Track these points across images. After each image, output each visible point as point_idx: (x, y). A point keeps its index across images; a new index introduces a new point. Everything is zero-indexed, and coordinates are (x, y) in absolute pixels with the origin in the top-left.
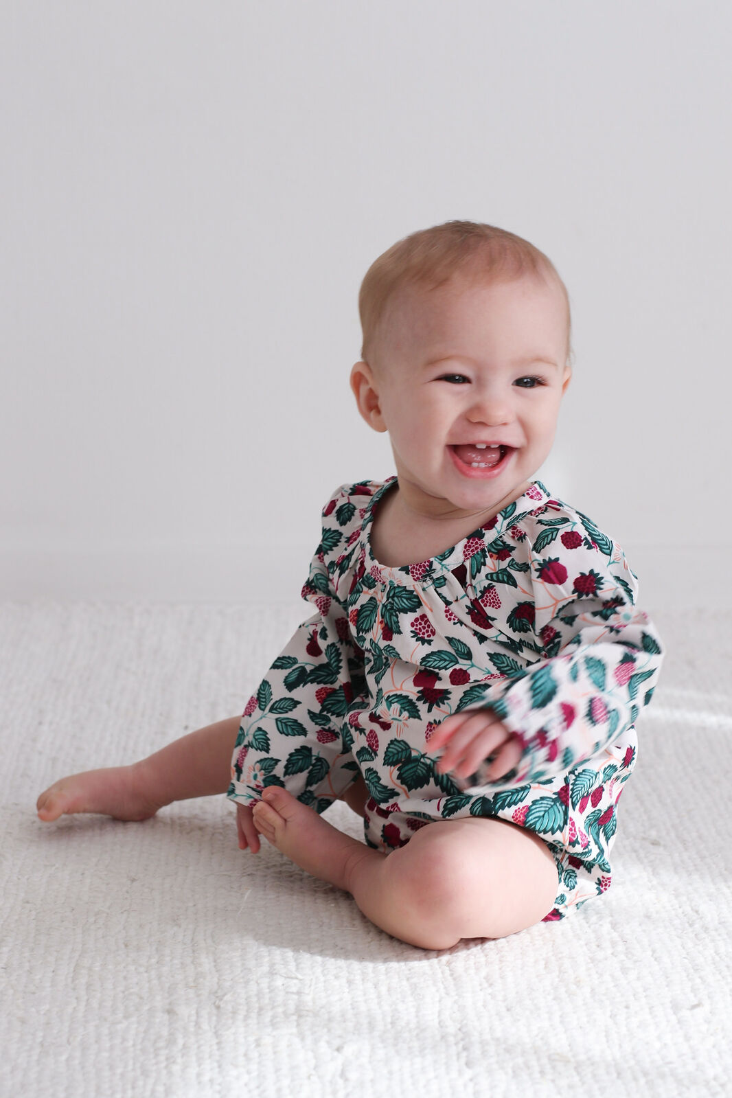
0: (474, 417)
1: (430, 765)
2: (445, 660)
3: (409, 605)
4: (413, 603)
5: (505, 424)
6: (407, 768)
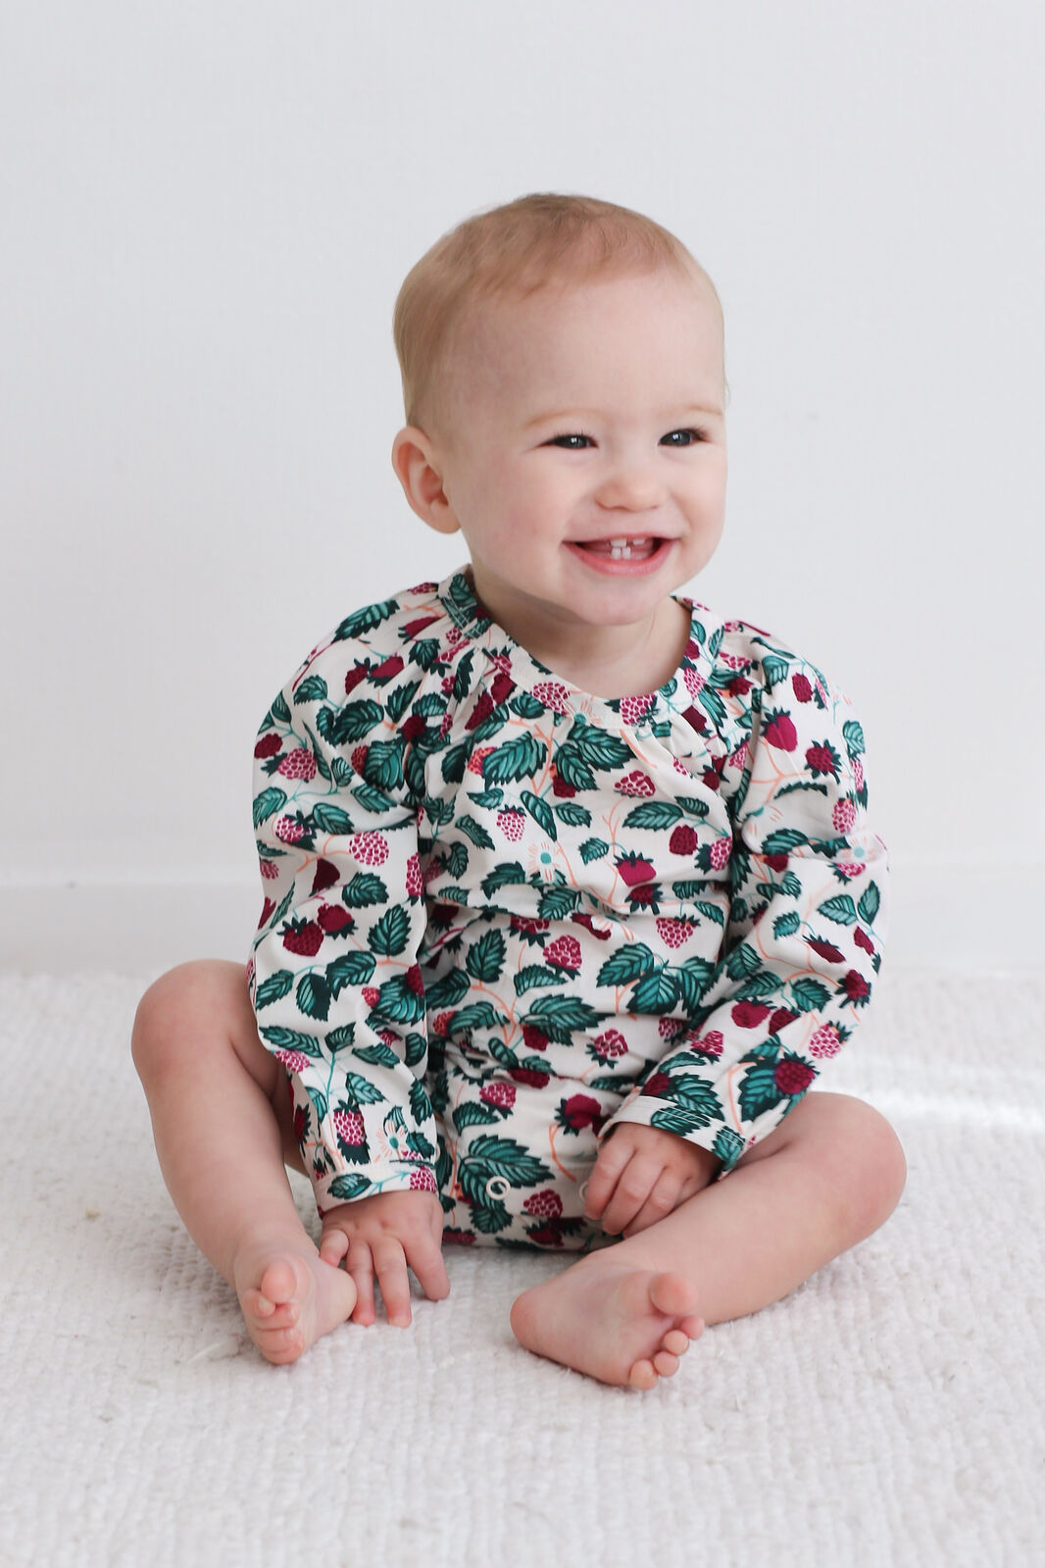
0: (608, 500)
1: (677, 978)
2: (664, 814)
3: (612, 758)
4: (617, 755)
5: (655, 507)
6: (647, 985)
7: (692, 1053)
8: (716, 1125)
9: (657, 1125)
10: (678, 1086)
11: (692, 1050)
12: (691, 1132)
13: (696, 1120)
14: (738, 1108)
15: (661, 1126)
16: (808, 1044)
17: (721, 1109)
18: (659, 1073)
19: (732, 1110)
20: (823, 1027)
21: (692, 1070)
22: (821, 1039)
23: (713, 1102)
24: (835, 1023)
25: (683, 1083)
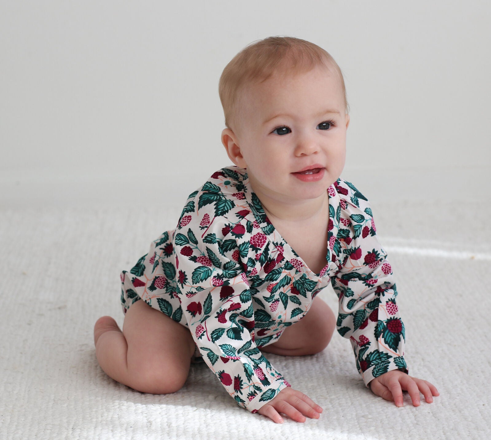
7: (362, 348)
8: (391, 360)
9: (377, 376)
10: (369, 360)
11: (361, 347)
12: (388, 368)
13: (385, 364)
14: (392, 349)
15: (378, 375)
16: (388, 313)
17: (389, 355)
18: (360, 362)
19: (391, 352)
20: (386, 305)
21: (368, 352)
22: (389, 308)
23: (384, 355)
24: (388, 300)
25: (369, 358)
